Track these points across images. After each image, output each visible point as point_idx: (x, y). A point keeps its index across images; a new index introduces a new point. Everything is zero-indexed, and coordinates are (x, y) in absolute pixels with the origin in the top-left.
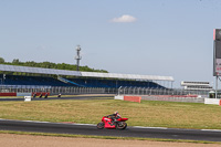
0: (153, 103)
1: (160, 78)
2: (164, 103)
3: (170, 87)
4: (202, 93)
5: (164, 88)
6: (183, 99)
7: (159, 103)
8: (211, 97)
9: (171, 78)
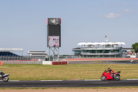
0: (10, 65)
1: (14, 49)
2: (17, 65)
3: (21, 55)
4: (41, 58)
5: (17, 56)
6: (29, 62)
7: (14, 65)
8: (46, 60)
9: (22, 49)
